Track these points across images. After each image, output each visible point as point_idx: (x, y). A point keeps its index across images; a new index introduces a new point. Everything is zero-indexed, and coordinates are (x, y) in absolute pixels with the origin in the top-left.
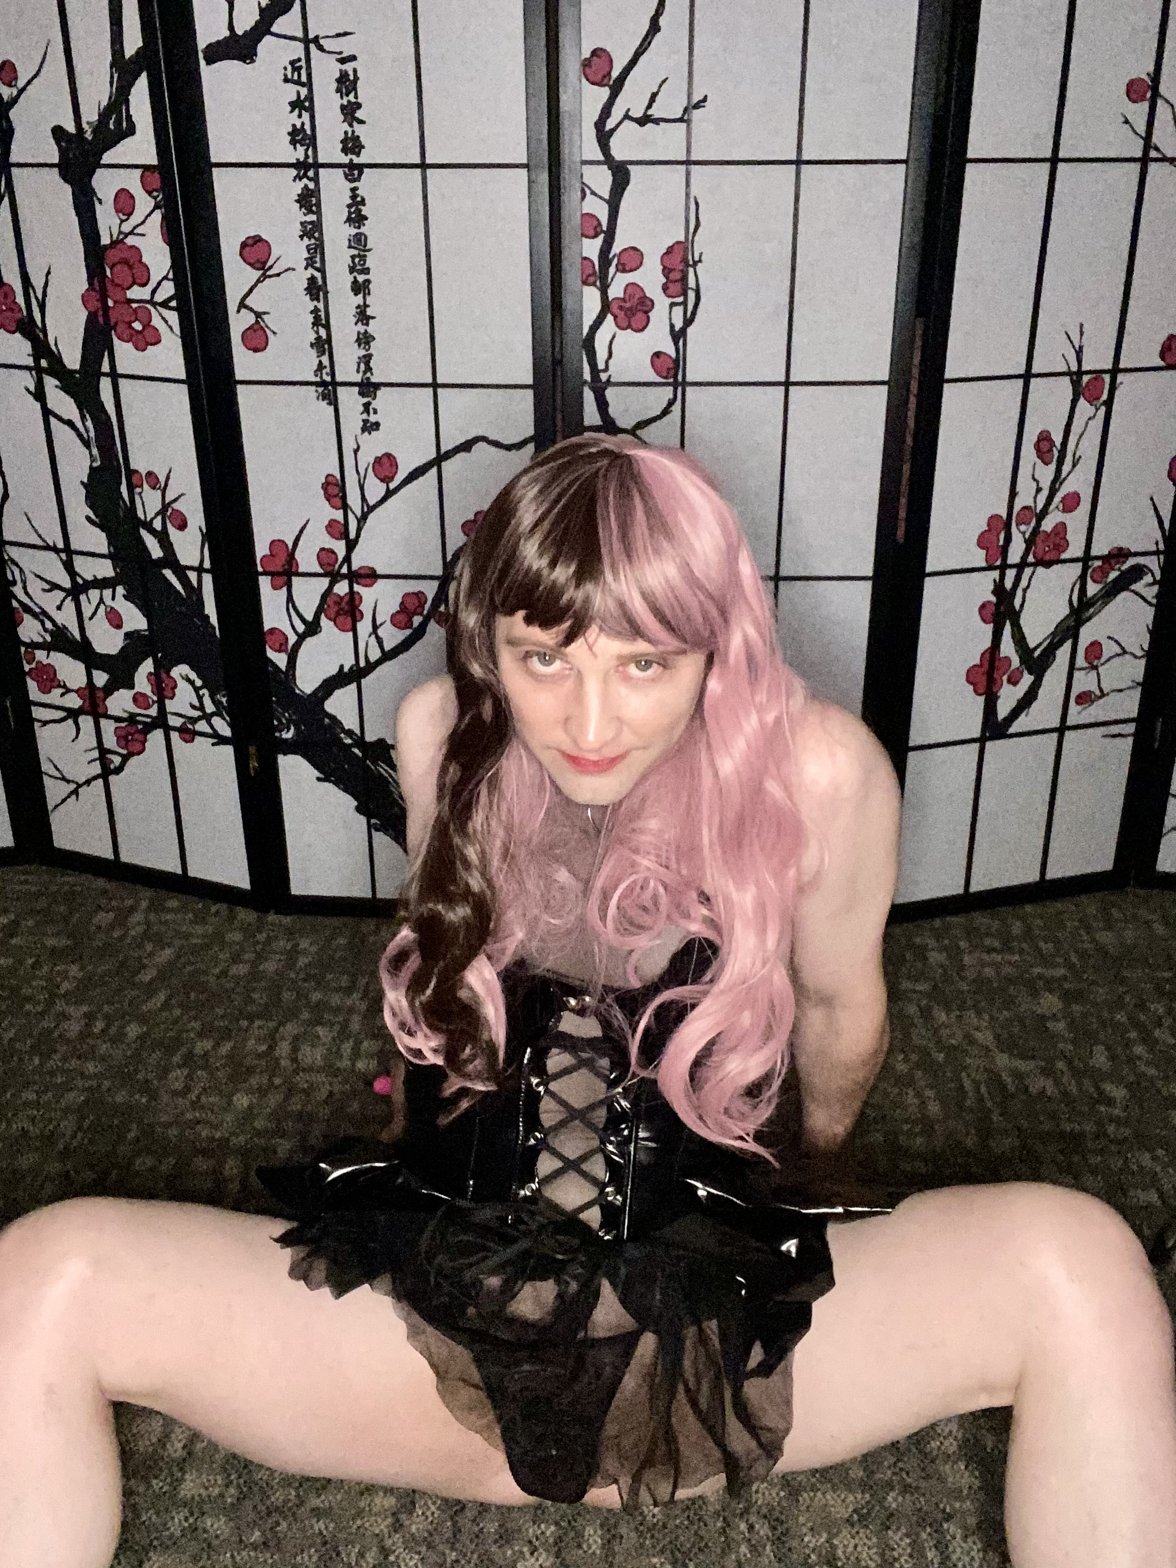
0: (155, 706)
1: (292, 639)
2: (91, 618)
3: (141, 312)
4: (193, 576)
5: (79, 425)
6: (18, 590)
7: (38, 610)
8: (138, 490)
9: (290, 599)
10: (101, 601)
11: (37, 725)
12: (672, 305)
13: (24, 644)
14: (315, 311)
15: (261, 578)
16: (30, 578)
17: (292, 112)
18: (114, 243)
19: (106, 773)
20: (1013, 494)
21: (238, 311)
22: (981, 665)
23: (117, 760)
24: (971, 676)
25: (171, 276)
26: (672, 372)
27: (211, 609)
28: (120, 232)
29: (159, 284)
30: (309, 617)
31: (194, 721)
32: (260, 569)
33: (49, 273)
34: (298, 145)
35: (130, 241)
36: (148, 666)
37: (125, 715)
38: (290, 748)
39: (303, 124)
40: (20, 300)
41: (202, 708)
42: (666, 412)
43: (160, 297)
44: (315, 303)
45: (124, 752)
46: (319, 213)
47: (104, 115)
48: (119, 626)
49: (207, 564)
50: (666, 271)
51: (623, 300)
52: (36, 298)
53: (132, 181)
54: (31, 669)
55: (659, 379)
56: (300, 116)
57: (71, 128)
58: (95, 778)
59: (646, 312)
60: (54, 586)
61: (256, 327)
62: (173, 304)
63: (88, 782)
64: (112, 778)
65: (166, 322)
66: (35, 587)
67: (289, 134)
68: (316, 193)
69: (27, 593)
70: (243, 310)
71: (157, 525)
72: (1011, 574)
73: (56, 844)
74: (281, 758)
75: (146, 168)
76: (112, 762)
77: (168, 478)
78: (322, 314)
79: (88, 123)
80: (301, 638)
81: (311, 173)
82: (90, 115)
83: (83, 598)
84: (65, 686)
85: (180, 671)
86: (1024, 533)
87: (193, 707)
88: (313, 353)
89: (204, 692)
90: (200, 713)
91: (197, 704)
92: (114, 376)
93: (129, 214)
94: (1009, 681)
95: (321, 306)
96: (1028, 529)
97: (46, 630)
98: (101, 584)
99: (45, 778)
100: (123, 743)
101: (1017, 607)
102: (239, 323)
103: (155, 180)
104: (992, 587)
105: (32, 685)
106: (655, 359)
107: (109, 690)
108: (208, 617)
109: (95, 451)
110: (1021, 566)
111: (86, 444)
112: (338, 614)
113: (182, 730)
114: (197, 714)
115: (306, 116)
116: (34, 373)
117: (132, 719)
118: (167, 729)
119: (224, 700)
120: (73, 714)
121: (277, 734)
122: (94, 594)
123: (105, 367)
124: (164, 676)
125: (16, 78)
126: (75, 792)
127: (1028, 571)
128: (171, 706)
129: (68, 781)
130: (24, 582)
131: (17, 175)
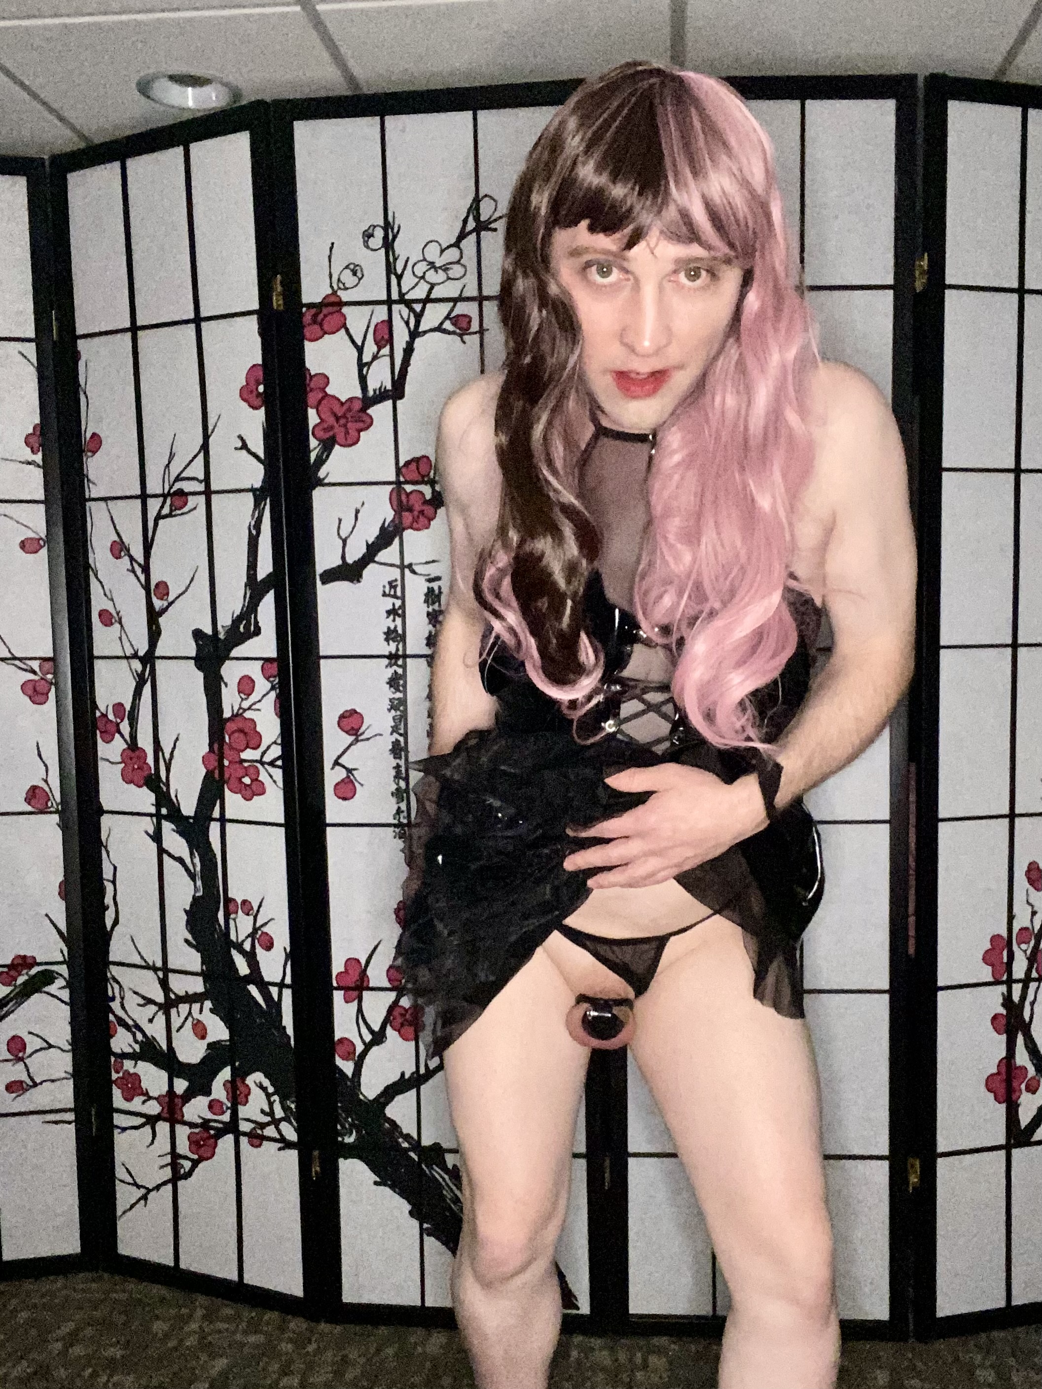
0: (229, 1111)
1: (360, 1047)
2: (178, 1031)
3: (252, 769)
4: (274, 991)
5: (188, 861)
6: (115, 1005)
7: (131, 1023)
8: (232, 916)
9: (360, 1010)
10: (190, 1013)
11: (116, 1131)
13: (115, 1054)
14: (398, 767)
15: (335, 993)
16: (129, 995)
17: (387, 617)
18: (235, 716)
19: (177, 1177)
20: (1011, 917)
21: (333, 768)
22: (998, 1073)
23: (187, 1165)
24: (990, 1084)
25: (279, 741)
27: (288, 1020)
28: (240, 708)
29: (269, 747)
30: (376, 1027)
31: (263, 1126)
32: (335, 984)
33: (177, 739)
34: (391, 642)
35: (248, 714)
36: (226, 1074)
37: (200, 1121)
38: (350, 1152)
39: (396, 627)
40: (150, 760)
41: (271, 1113)
43: (267, 758)
44: (398, 761)
45: (196, 1157)
46: (405, 692)
47: (236, 621)
48: (203, 1037)
49: (288, 980)
52: (165, 760)
53: (254, 670)
54: (118, 1078)
56: (394, 620)
57: (208, 630)
58: (165, 1183)
60: (149, 1001)
61: (346, 780)
62: (279, 763)
63: (158, 1188)
64: (180, 1184)
65: (271, 777)
66: (132, 1002)
67: (385, 633)
68: (404, 676)
69: (123, 1007)
70: (337, 767)
71: (247, 946)
72: (1017, 989)
73: (119, 1252)
74: (341, 1162)
75: (267, 660)
76: (182, 1166)
77: (260, 906)
78: (403, 769)
79: (223, 627)
80: (368, 1047)
81: (400, 662)
82: (225, 620)
83: (173, 1011)
84: (146, 1094)
85: (256, 1078)
86: (1025, 951)
87: (263, 1111)
88: (394, 800)
89: (276, 1098)
90: (268, 1119)
91: (267, 1109)
92: (223, 820)
93: (249, 695)
94: (1028, 1089)
95: (402, 763)
96: (1029, 947)
97: (136, 1042)
98: (190, 999)
99: (118, 1184)
100: (194, 1148)
101: (1027, 1018)
102: (332, 777)
103: (274, 669)
104: (1001, 1000)
105: (117, 1093)
107: (188, 1096)
108: (284, 1028)
109: (199, 883)
110: (1026, 982)
111: (192, 876)
112: (402, 1025)
113: (251, 1135)
114: (267, 1119)
115: (399, 621)
116: (154, 819)
117: (205, 1124)
118: (238, 1134)
119: (293, 1106)
120: (151, 1121)
121: (340, 1139)
122: (184, 1008)
123: (216, 814)
124: (239, 1084)
125: (168, 594)
126: (145, 1198)
127: (1033, 986)
128: (243, 1112)
129: (139, 1187)
130: (122, 998)
131: (160, 665)
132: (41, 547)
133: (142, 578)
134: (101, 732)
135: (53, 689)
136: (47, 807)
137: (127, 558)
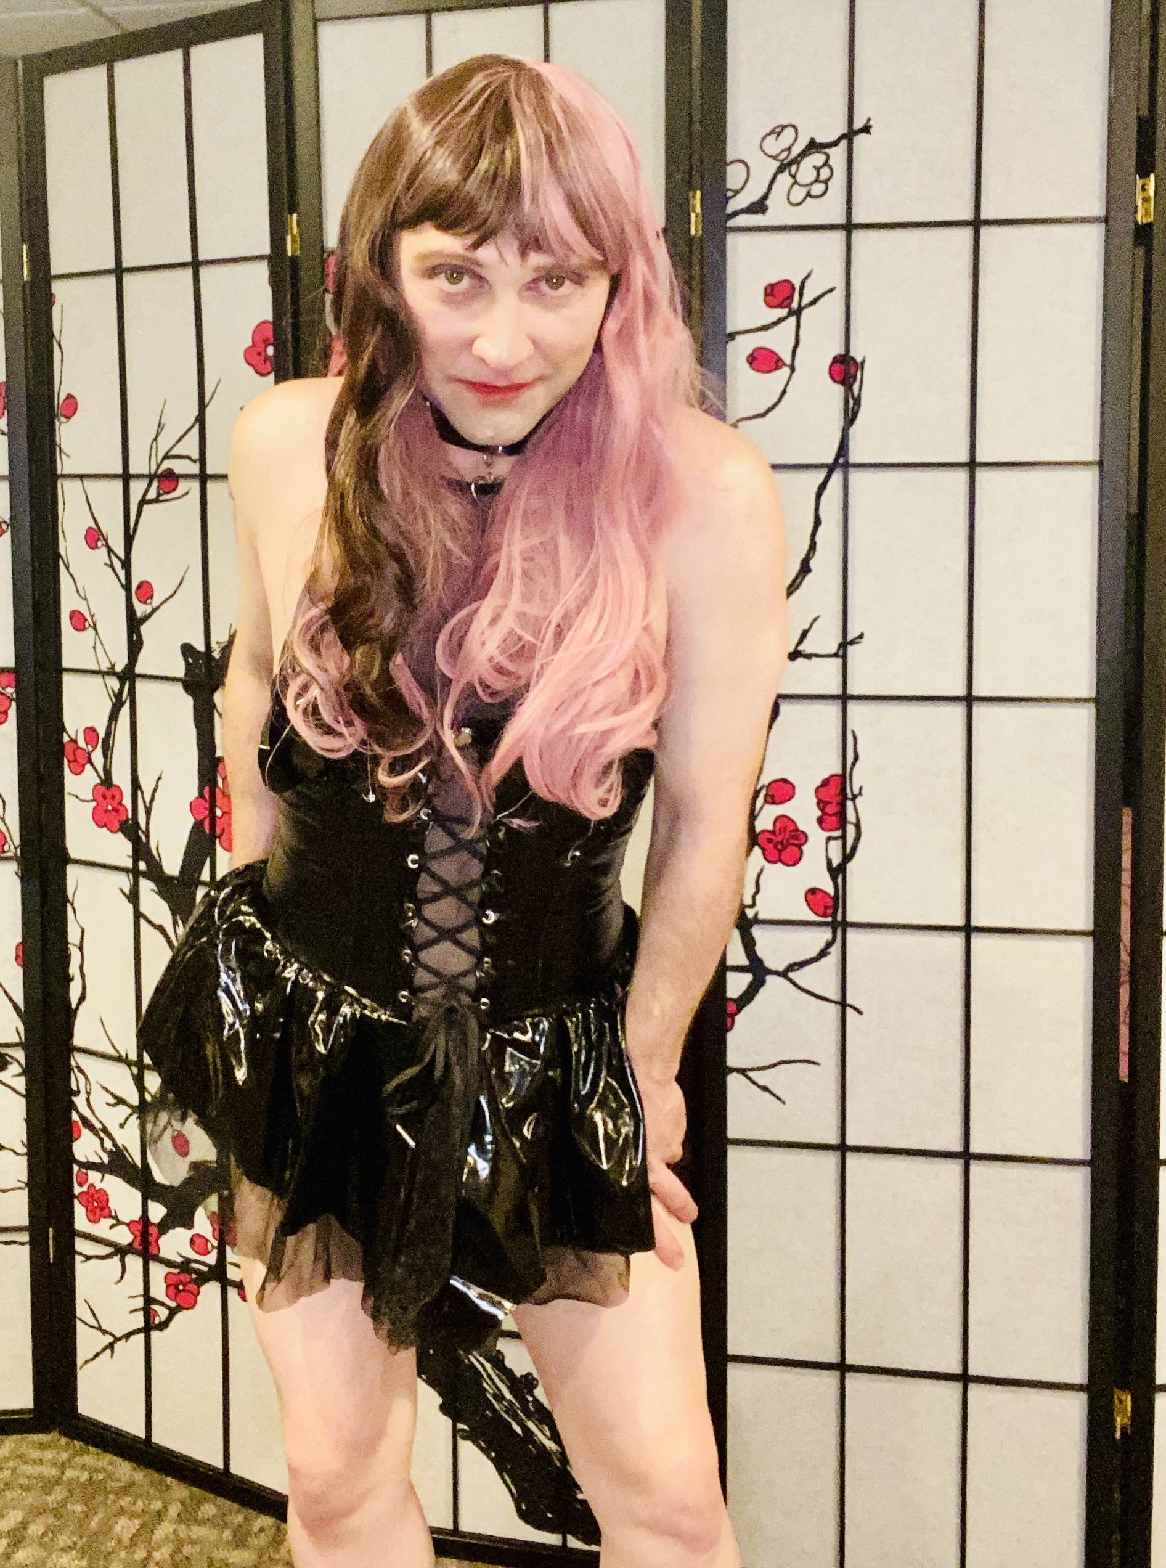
0: (214, 1253)
2: (155, 1142)
5: (170, 930)
6: (80, 1101)
7: (98, 1126)
10: (169, 1123)
11: (78, 1259)
12: (829, 839)
13: (80, 1164)
16: (95, 1089)
19: (147, 1329)
23: (163, 1313)
26: (829, 911)
33: (160, 778)
36: (211, 1203)
37: (179, 1260)
40: (127, 802)
42: (823, 954)
45: (173, 1304)
48: (185, 1154)
50: (821, 804)
51: (773, 832)
52: (144, 802)
54: (81, 1194)
55: (813, 917)
57: (201, 647)
58: (136, 1332)
59: (799, 846)
60: (120, 1101)
63: (128, 1336)
64: (155, 1334)
66: (100, 1099)
69: (89, 1105)
73: (79, 1412)
76: (156, 1314)
79: (218, 643)
82: (220, 635)
83: (150, 1118)
84: (116, 1218)
97: (104, 1150)
99: (79, 1324)
100: (172, 1293)
105: (80, 1211)
106: (809, 895)
107: (165, 1226)
116: (131, 876)
117: (186, 1265)
118: (225, 1283)
120: (121, 1251)
122: (162, 1115)
123: (205, 875)
125: (151, 597)
126: (111, 1346)
129: (105, 1332)
130: (88, 1093)
131: (140, 685)
132: (4, 532)
133: (122, 574)
134: (69, 762)
135: (14, 704)
136: (4, 852)
137: (104, 550)
